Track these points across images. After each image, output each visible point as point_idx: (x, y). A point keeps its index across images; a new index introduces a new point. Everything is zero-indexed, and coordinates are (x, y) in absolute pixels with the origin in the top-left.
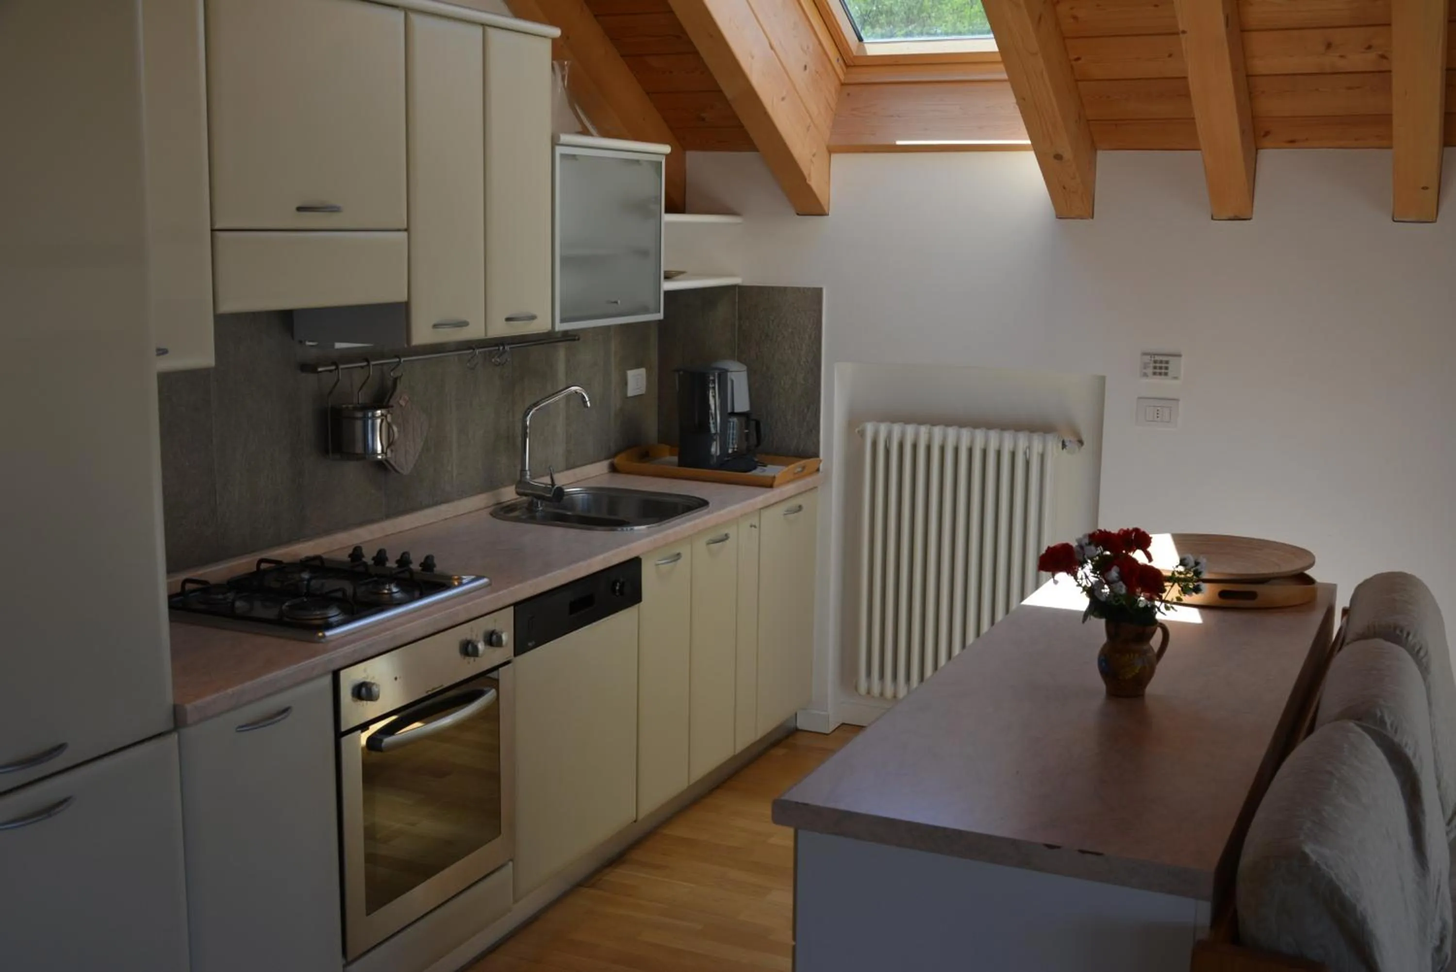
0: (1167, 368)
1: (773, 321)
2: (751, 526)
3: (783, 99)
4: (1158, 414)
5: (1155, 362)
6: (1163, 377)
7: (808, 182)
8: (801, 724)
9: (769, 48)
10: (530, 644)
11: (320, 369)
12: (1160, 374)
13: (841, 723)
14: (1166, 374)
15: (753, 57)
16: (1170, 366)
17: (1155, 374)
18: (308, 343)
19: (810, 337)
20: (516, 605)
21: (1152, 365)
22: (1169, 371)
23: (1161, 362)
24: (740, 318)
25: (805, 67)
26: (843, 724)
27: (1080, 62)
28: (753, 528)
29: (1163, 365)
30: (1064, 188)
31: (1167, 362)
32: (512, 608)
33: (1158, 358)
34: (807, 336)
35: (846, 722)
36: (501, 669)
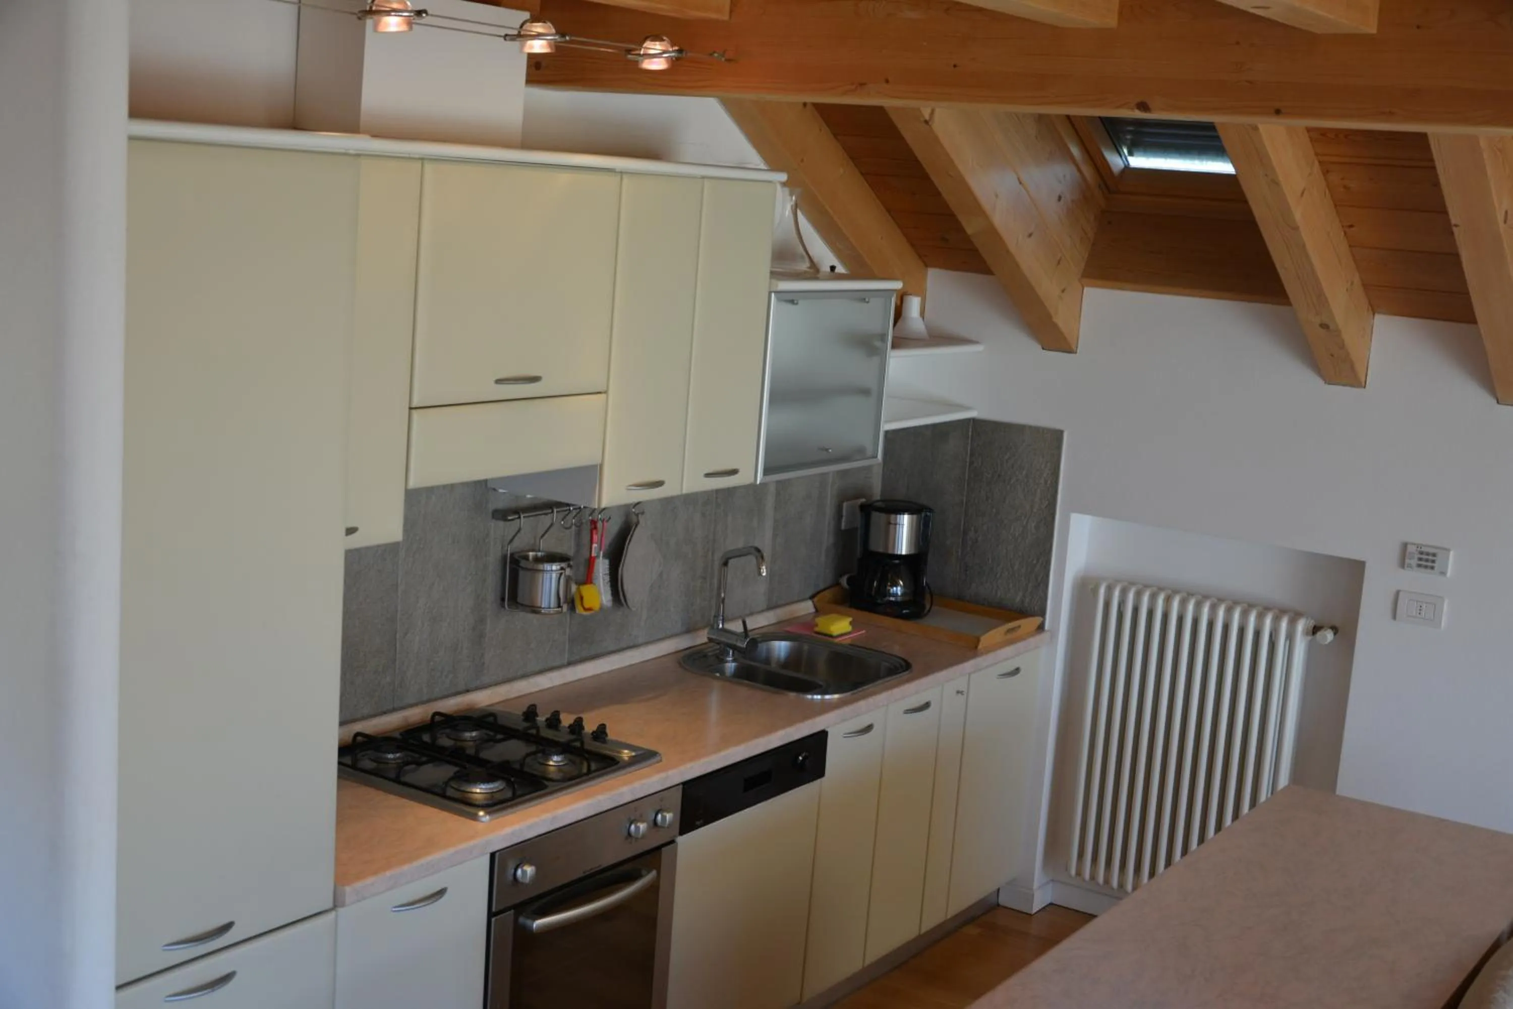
0: (1433, 561)
1: (1007, 462)
2: (958, 692)
3: (1030, 235)
4: (1420, 610)
5: (1421, 553)
6: (1429, 571)
7: (1055, 320)
8: (1003, 900)
9: (1018, 183)
10: (698, 823)
11: (510, 518)
12: (1426, 567)
13: (1049, 902)
14: (1432, 568)
15: (997, 196)
16: (1437, 559)
17: (1419, 566)
18: (501, 491)
19: (1046, 482)
20: (684, 784)
21: (1417, 556)
22: (1435, 565)
23: (1428, 554)
24: (972, 455)
25: (1060, 198)
26: (1051, 904)
27: (1353, 229)
28: (960, 695)
29: (1430, 558)
30: (1332, 355)
31: (1434, 555)
32: (681, 786)
33: (1424, 549)
34: (1042, 481)
35: (1054, 903)
36: (663, 849)
